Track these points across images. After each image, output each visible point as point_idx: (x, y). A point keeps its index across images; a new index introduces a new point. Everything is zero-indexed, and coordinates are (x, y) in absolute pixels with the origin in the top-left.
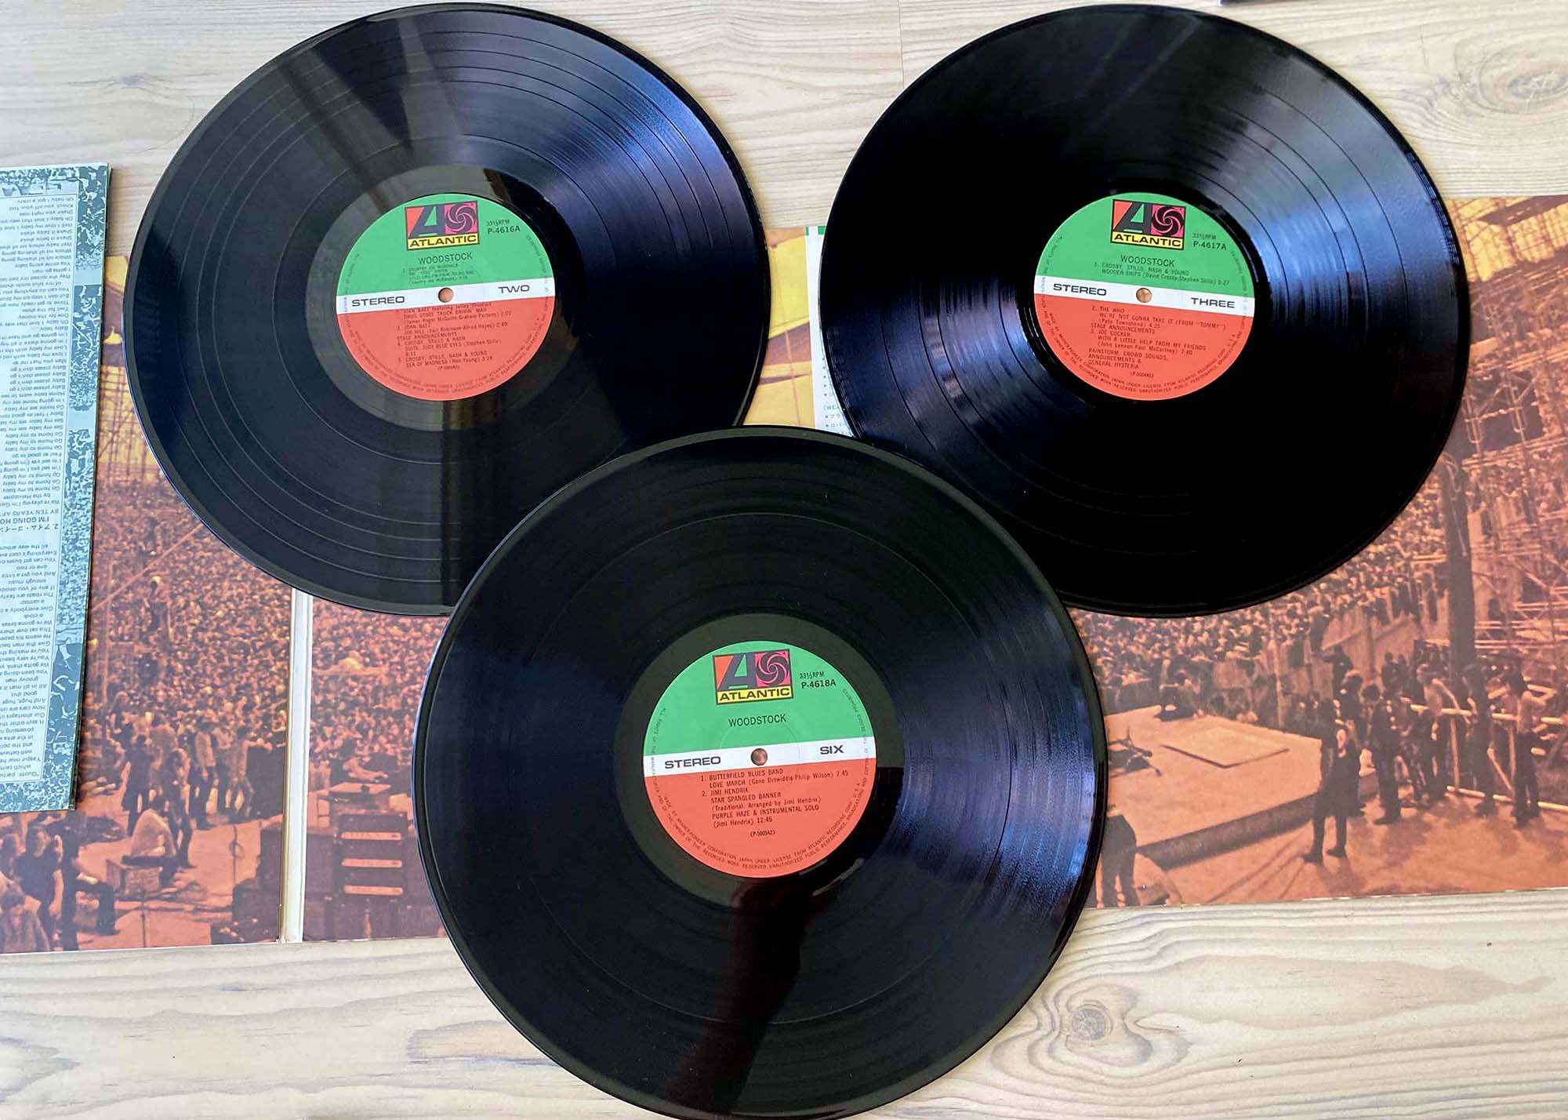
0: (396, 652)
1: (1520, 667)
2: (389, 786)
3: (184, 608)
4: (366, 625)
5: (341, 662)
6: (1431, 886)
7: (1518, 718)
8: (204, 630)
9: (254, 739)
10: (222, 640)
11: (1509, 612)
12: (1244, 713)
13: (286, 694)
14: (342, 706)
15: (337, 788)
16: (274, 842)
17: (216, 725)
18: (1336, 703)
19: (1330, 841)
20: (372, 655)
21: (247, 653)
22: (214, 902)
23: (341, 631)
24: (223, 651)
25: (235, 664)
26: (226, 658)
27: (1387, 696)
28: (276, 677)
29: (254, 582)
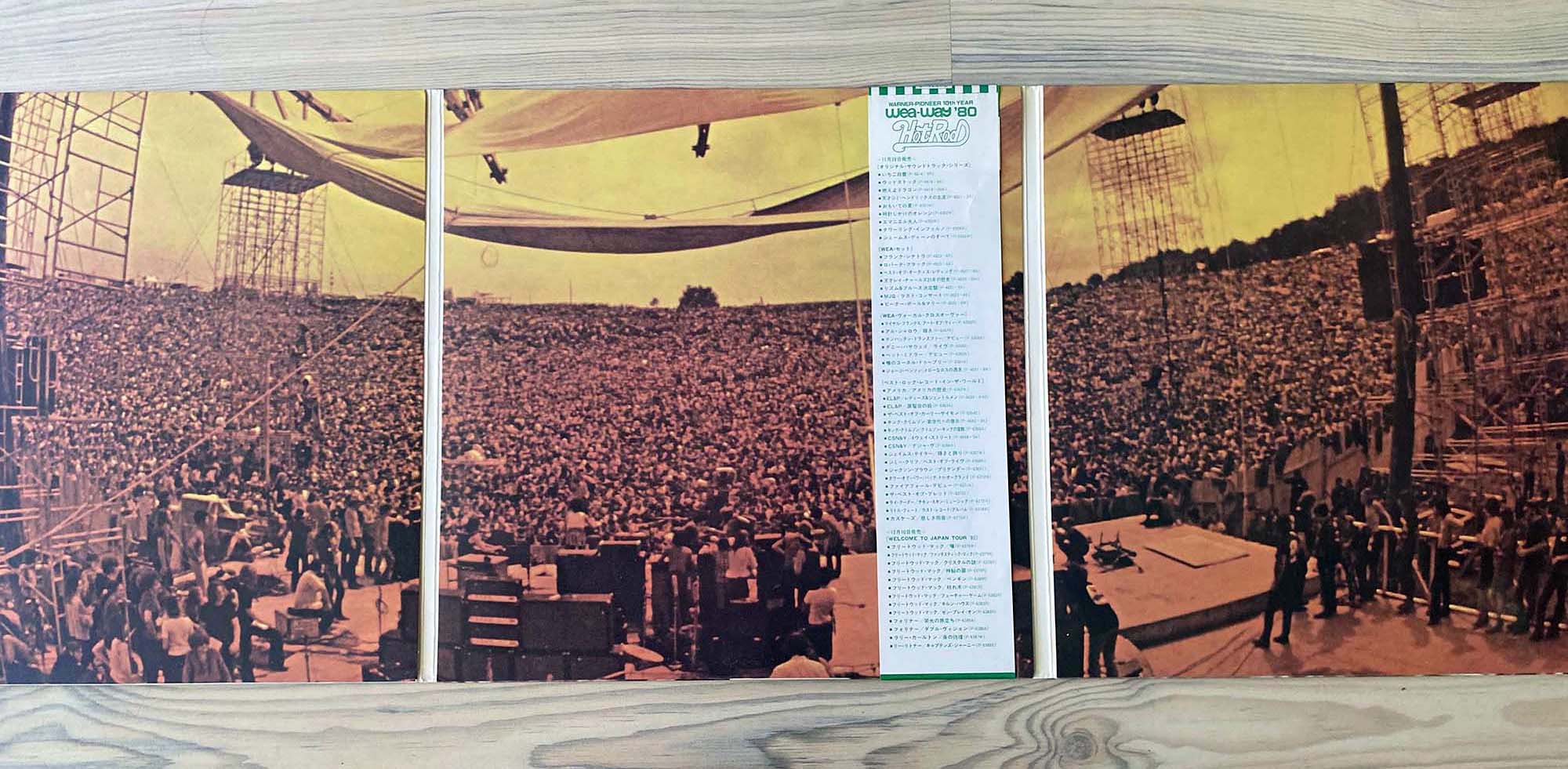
0: (512, 446)
1: (1446, 495)
2: (506, 558)
3: (332, 403)
4: (487, 423)
5: (466, 453)
6: (1356, 669)
7: (1440, 536)
8: (350, 423)
9: (394, 516)
10: (365, 431)
11: (1442, 447)
12: (1215, 523)
13: (420, 479)
14: (468, 490)
15: (466, 558)
16: (412, 602)
17: (362, 503)
18: (1292, 518)
19: (1277, 630)
20: (492, 449)
21: (386, 444)
22: (363, 647)
23: (466, 428)
24: (367, 441)
25: (377, 452)
26: (370, 447)
27: (1334, 513)
28: (412, 464)
29: (391, 383)
